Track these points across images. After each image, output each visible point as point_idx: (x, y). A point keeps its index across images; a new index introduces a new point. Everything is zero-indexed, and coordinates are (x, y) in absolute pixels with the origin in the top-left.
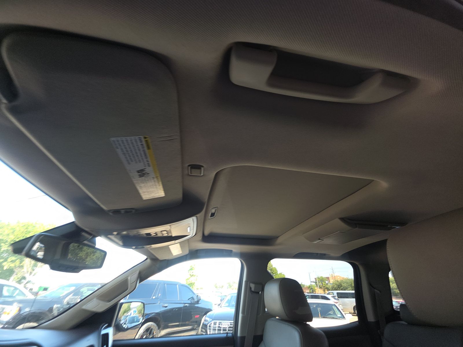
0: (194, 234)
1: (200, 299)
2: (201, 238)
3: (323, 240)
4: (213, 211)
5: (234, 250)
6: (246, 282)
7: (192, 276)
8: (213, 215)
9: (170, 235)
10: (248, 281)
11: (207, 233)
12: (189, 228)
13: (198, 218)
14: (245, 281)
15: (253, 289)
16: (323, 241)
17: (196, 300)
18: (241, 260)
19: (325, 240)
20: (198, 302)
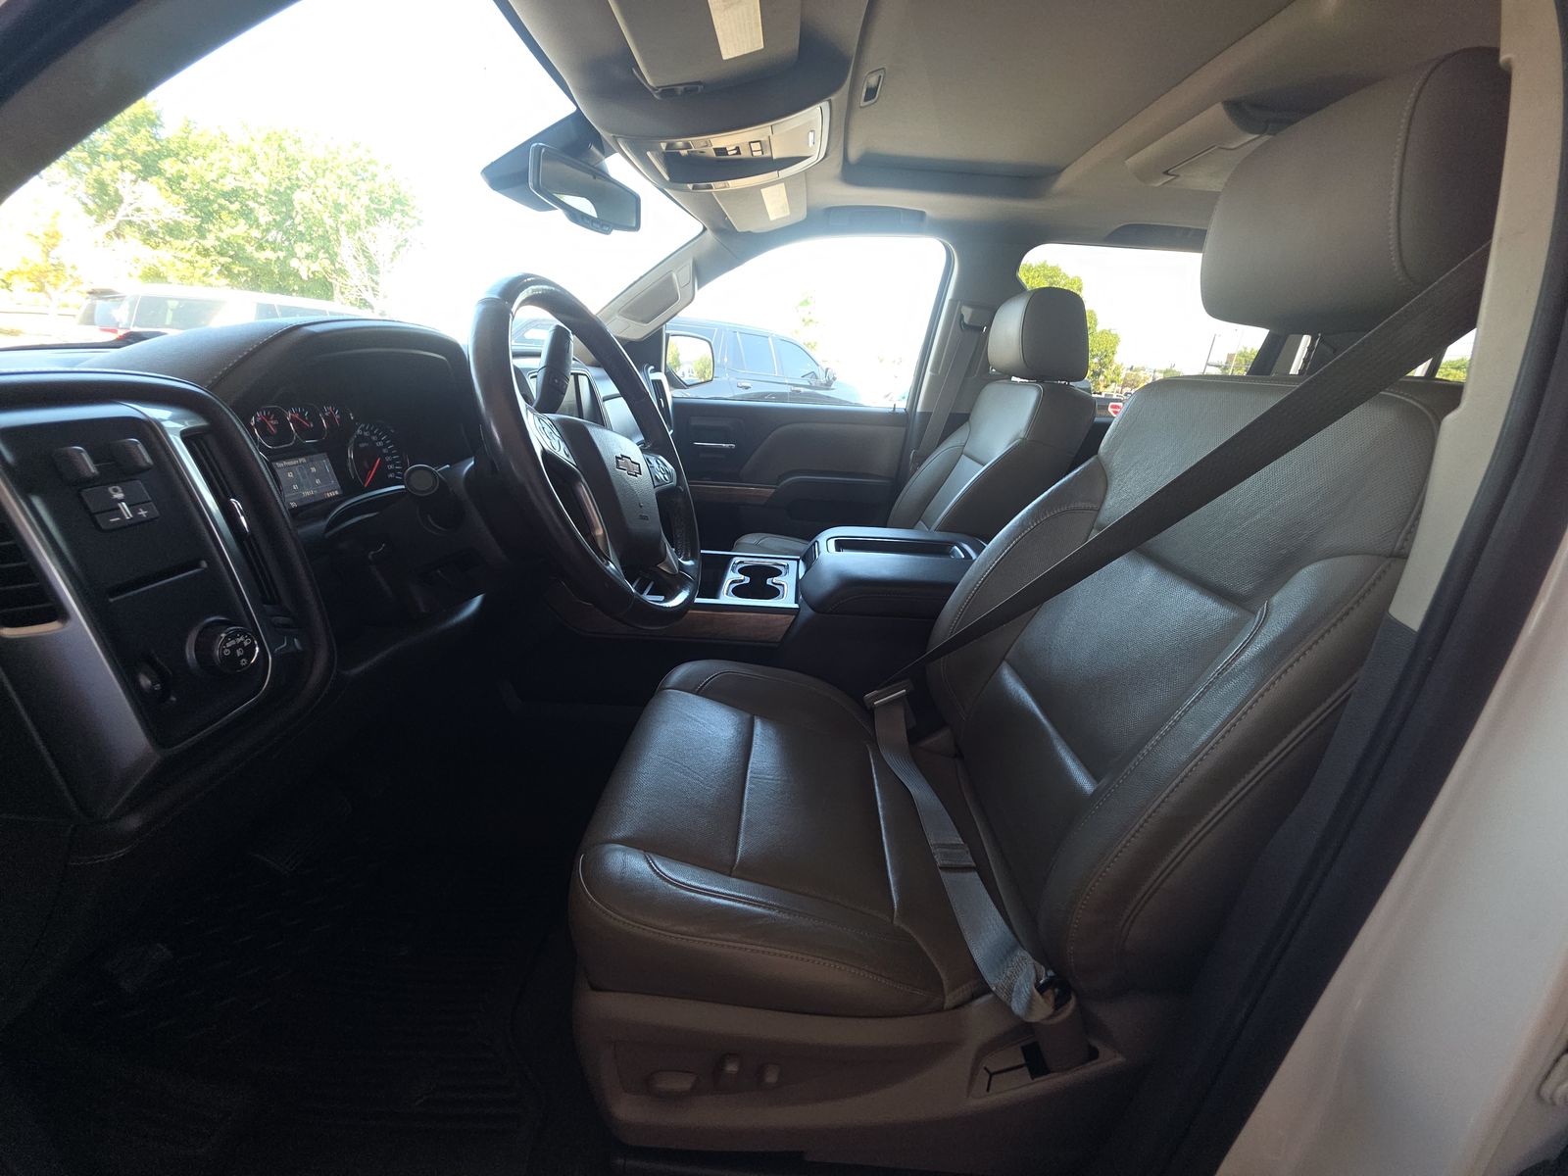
0: (821, 157)
1: (834, 379)
2: (838, 170)
3: (1178, 176)
4: (873, 81)
5: (929, 213)
6: (953, 302)
7: (806, 322)
8: (871, 93)
9: (767, 154)
10: (957, 301)
11: (854, 154)
12: (811, 134)
13: (834, 105)
14: (951, 300)
15: (966, 320)
16: (1178, 180)
17: (823, 380)
18: (946, 242)
19: (1182, 175)
20: (828, 385)
